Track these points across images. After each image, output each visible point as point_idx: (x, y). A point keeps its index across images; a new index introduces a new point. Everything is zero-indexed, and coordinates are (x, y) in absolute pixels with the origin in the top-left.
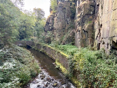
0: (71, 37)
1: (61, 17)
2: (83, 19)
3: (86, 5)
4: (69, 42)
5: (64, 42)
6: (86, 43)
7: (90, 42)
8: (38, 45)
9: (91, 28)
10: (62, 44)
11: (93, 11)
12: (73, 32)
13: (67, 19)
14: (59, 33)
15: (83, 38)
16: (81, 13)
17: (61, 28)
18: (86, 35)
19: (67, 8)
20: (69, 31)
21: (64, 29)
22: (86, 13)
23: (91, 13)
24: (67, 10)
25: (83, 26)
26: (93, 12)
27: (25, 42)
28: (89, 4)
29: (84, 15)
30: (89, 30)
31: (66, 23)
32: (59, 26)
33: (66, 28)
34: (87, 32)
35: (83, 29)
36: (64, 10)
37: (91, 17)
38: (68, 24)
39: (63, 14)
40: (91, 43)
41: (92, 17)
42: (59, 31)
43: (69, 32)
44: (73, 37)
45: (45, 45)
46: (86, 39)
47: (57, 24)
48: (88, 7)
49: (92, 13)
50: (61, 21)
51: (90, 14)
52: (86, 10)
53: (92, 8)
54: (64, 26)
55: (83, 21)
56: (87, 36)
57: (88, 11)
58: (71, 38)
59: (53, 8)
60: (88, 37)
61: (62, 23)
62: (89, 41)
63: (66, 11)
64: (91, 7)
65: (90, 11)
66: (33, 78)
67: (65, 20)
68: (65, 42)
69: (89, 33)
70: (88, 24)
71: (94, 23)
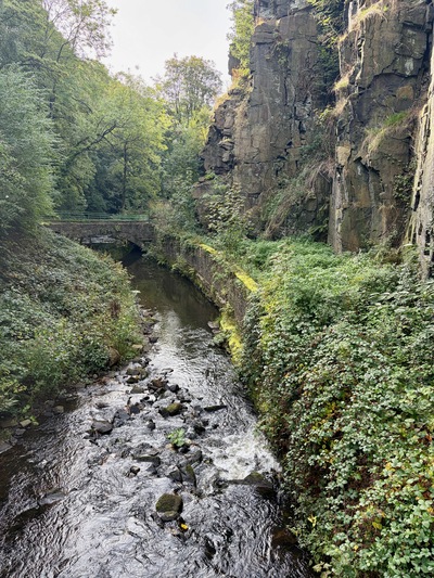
0: (311, 200)
1: (266, 98)
2: (360, 104)
3: (376, 26)
4: (301, 226)
5: (275, 226)
6: (368, 229)
7: (389, 223)
8: (169, 240)
9: (400, 149)
10: (266, 233)
11: (417, 53)
12: (323, 175)
13: (299, 105)
14: (254, 180)
15: (355, 204)
16: (355, 73)
17: (263, 157)
18: (371, 187)
19: (296, 47)
20: (305, 170)
21: (279, 161)
22: (377, 68)
23: (404, 69)
24: (301, 57)
25: (357, 139)
26: (416, 60)
27: (118, 228)
28: (398, 19)
29: (367, 82)
30: (385, 162)
31: (295, 130)
32: (257, 144)
33: (293, 155)
34: (376, 172)
35: (360, 158)
36: (283, 60)
37: (405, 90)
38: (302, 132)
39: (275, 81)
40: (389, 229)
41: (415, 88)
42: (254, 173)
43: (303, 174)
44: (323, 202)
45: (191, 242)
46: (370, 211)
47: (244, 133)
48: (390, 35)
49: (410, 65)
50: (265, 120)
51: (402, 76)
52: (376, 53)
53: (412, 36)
54: (282, 143)
55: (360, 116)
56: (377, 194)
57: (388, 57)
58: (311, 207)
59: (242, 52)
60: (379, 200)
61: (271, 127)
62: (384, 220)
63: (296, 66)
64: (410, 32)
65: (404, 54)
66: (95, 376)
67: (285, 112)
68: (283, 225)
69: (383, 177)
70: (383, 131)
71: (415, 122)
